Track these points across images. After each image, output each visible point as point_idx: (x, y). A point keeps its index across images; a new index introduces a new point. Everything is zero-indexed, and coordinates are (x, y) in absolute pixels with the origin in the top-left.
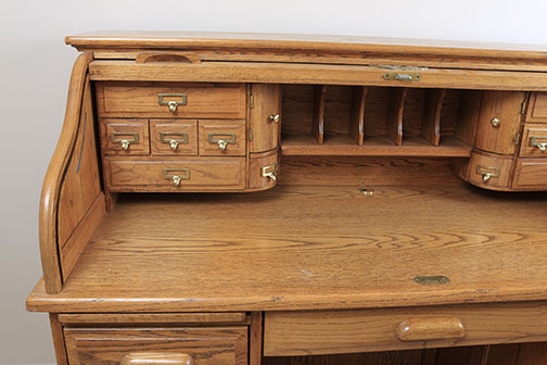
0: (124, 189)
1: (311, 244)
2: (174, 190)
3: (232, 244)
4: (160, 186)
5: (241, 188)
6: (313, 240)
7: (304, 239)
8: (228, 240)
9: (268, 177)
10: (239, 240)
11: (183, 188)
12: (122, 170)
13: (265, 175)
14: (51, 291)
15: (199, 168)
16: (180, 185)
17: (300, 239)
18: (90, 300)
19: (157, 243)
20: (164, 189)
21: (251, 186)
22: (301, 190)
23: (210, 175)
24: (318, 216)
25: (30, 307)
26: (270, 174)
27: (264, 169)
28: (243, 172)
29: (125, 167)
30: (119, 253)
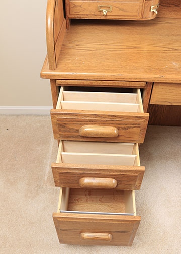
0: (77, 17)
1: (176, 50)
2: (103, 18)
3: (135, 48)
4: (96, 15)
5: (138, 18)
6: (177, 48)
7: (172, 47)
8: (133, 46)
9: (154, 12)
10: (139, 46)
11: (108, 17)
12: (75, 6)
13: (152, 10)
14: (51, 69)
15: (117, 5)
16: (106, 15)
17: (170, 47)
18: (71, 73)
19: (97, 46)
20: (98, 17)
21: (144, 17)
22: (167, 20)
23: (123, 10)
24: (178, 35)
25: (42, 76)
26: (154, 10)
27: (152, 7)
28: (141, 9)
29: (77, 4)
30: (79, 51)
